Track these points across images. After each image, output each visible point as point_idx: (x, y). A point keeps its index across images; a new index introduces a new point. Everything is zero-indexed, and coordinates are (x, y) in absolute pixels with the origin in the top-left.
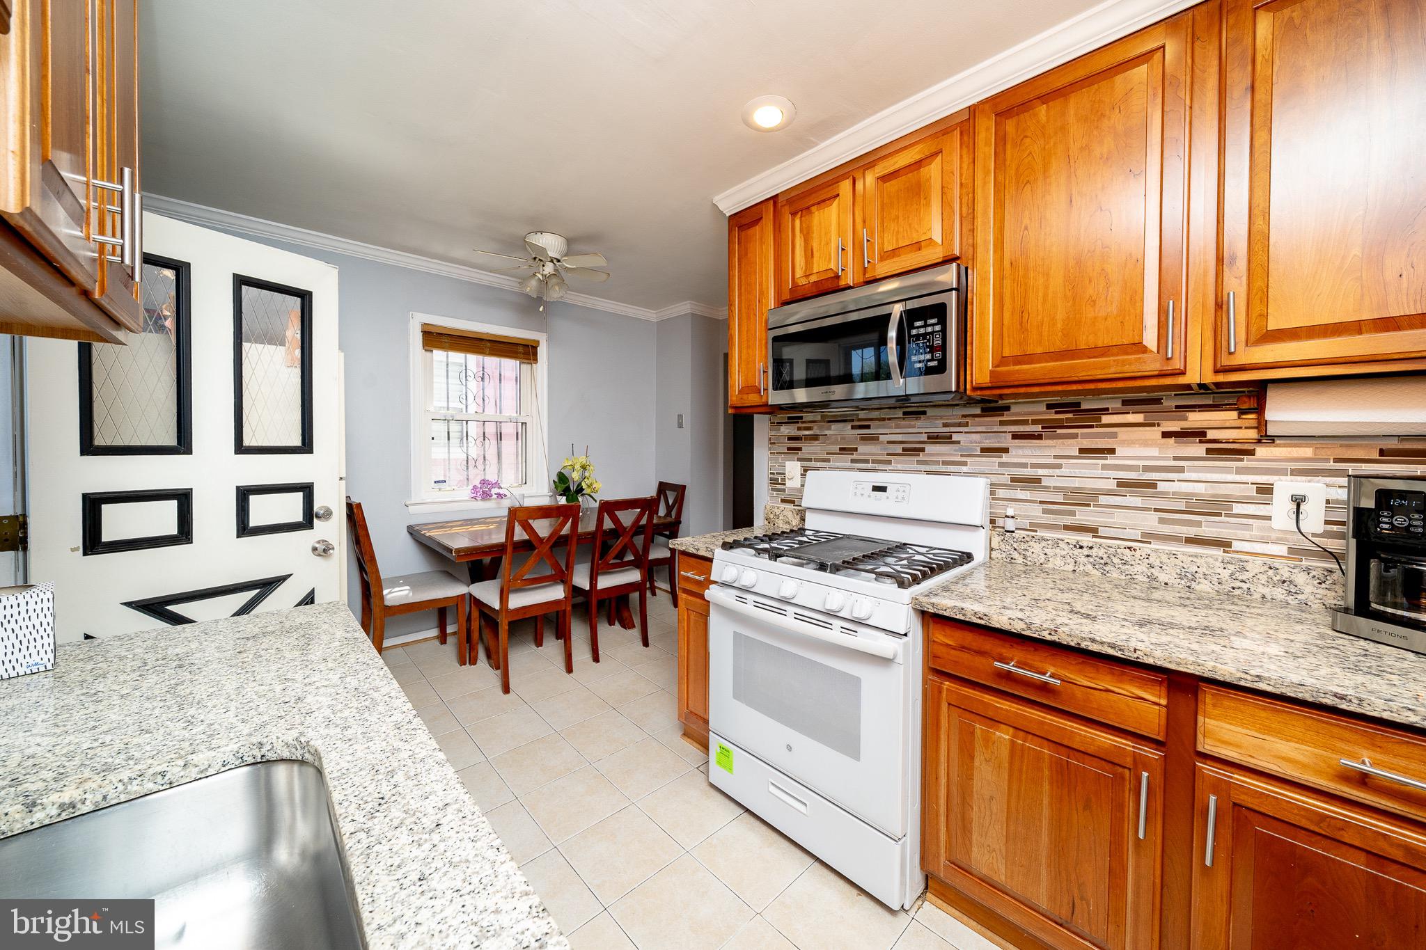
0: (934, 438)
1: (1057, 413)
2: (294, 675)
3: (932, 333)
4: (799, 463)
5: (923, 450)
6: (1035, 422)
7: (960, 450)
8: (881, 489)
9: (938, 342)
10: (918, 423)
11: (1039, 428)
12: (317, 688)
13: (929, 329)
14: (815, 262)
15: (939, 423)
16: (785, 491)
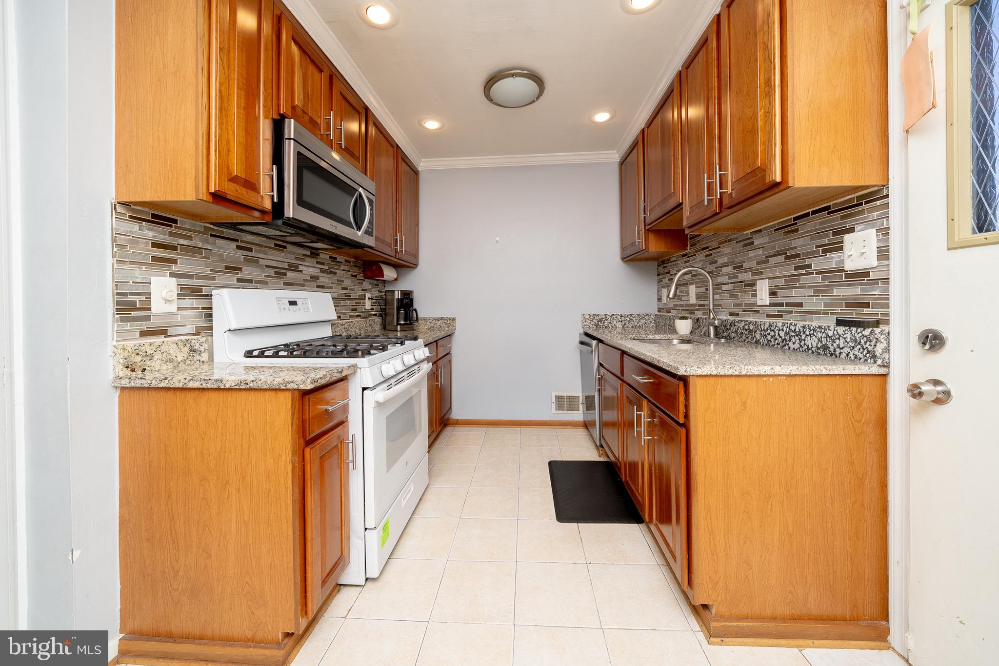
0: (291, 267)
4: (174, 280)
5: (286, 274)
7: (302, 276)
8: (293, 303)
10: (282, 254)
14: (310, 104)
15: (293, 256)
16: (148, 318)
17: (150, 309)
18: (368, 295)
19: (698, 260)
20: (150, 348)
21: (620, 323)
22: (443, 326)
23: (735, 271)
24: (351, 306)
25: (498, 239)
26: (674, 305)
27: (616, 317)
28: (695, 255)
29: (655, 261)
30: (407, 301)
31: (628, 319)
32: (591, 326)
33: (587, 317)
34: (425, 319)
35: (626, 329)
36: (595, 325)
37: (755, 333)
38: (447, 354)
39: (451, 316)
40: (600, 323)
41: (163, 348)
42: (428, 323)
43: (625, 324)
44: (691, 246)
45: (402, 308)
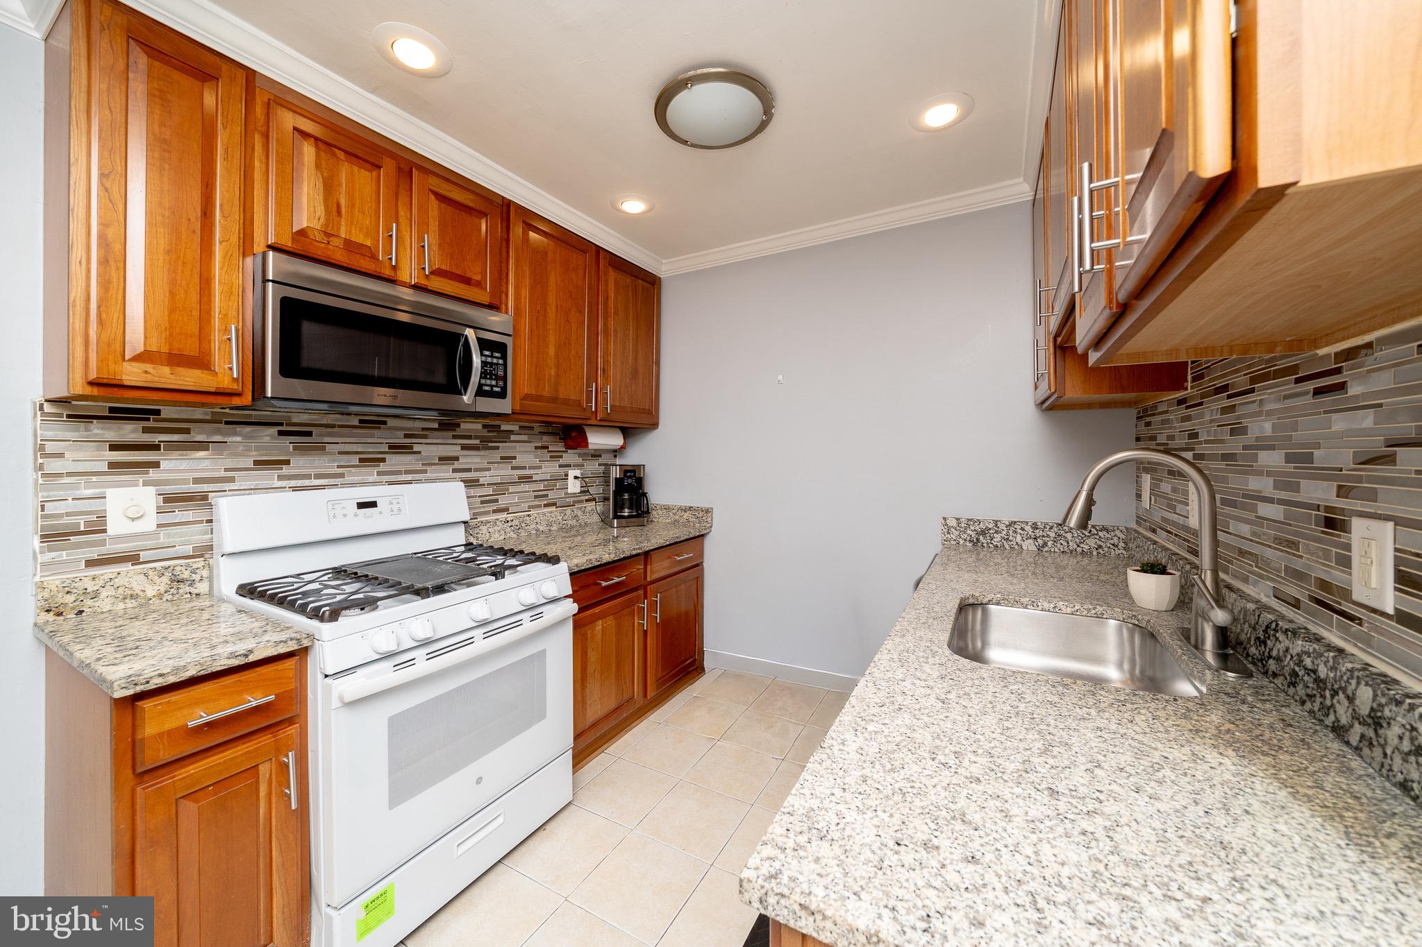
0: (395, 448)
1: (488, 431)
2: (935, 704)
3: (497, 364)
4: (151, 490)
5: (383, 460)
6: (476, 437)
7: (421, 459)
8: (370, 505)
9: (501, 373)
10: (376, 433)
11: (477, 442)
12: (925, 680)
13: (495, 361)
14: (343, 223)
15: (401, 434)
16: (102, 543)
17: (104, 531)
18: (573, 473)
19: (1207, 418)
20: (93, 583)
21: (1031, 541)
22: (691, 519)
23: (1290, 467)
24: (533, 491)
25: (780, 377)
26: (1163, 519)
27: (1022, 529)
28: (1201, 404)
29: (1130, 406)
30: (630, 481)
31: (1052, 535)
32: (962, 542)
33: (953, 523)
34: (667, 508)
35: (1047, 555)
36: (970, 541)
37: (1332, 697)
38: (697, 565)
39: (705, 505)
40: (981, 538)
41: (118, 582)
42: (671, 514)
43: (1045, 544)
44: (1194, 380)
45: (626, 492)
